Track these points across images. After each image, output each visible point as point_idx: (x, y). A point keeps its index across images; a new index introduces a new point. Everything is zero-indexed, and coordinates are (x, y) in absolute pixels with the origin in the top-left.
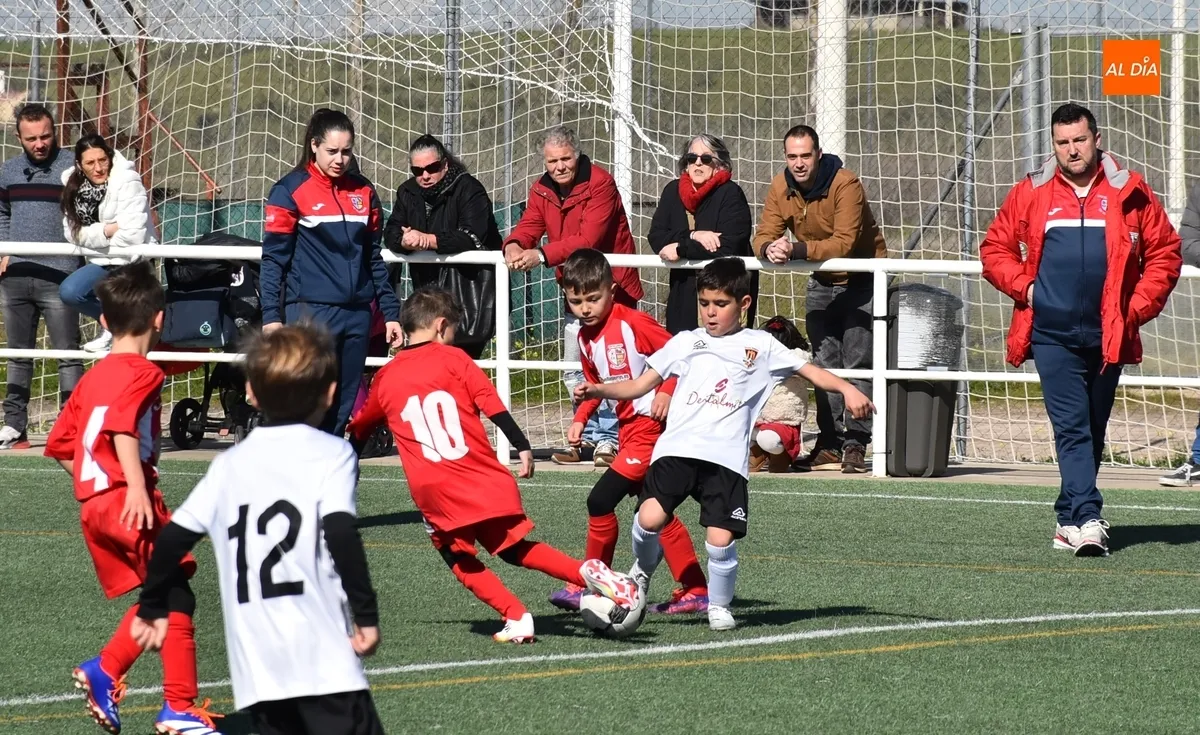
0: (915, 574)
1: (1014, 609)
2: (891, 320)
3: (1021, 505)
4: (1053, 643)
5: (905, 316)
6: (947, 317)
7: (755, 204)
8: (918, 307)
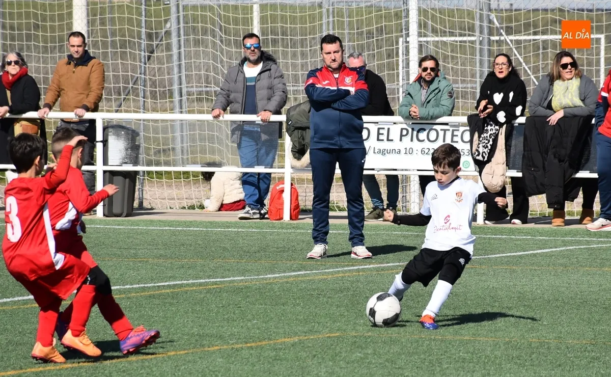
0: (111, 263)
1: (155, 279)
2: (105, 142)
3: (165, 230)
4: (170, 294)
5: (112, 140)
6: (132, 140)
7: (42, 86)
8: (118, 135)
